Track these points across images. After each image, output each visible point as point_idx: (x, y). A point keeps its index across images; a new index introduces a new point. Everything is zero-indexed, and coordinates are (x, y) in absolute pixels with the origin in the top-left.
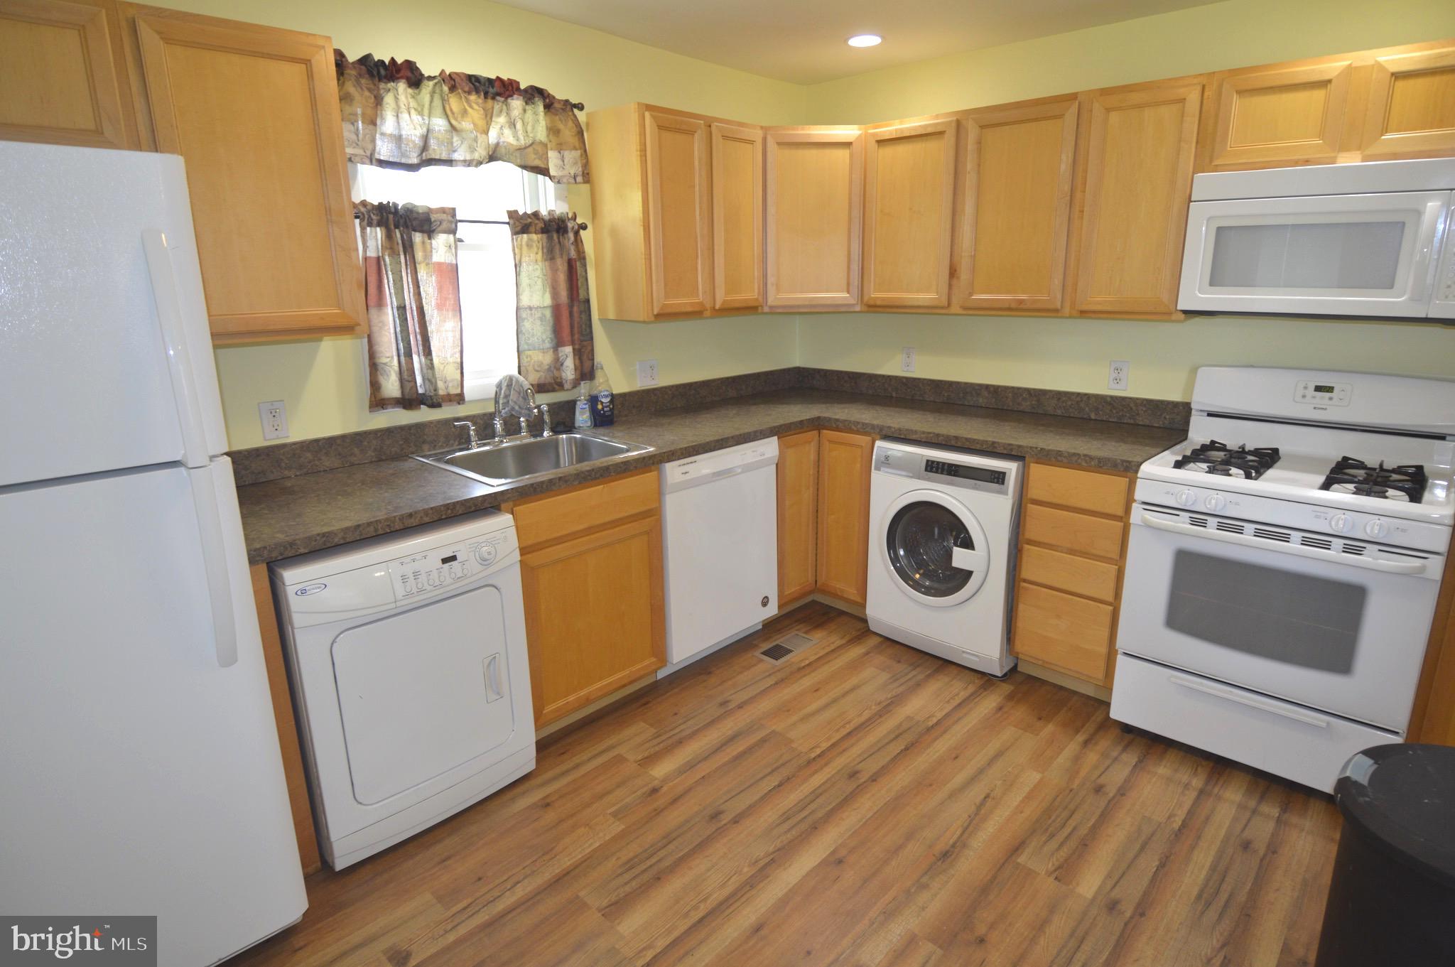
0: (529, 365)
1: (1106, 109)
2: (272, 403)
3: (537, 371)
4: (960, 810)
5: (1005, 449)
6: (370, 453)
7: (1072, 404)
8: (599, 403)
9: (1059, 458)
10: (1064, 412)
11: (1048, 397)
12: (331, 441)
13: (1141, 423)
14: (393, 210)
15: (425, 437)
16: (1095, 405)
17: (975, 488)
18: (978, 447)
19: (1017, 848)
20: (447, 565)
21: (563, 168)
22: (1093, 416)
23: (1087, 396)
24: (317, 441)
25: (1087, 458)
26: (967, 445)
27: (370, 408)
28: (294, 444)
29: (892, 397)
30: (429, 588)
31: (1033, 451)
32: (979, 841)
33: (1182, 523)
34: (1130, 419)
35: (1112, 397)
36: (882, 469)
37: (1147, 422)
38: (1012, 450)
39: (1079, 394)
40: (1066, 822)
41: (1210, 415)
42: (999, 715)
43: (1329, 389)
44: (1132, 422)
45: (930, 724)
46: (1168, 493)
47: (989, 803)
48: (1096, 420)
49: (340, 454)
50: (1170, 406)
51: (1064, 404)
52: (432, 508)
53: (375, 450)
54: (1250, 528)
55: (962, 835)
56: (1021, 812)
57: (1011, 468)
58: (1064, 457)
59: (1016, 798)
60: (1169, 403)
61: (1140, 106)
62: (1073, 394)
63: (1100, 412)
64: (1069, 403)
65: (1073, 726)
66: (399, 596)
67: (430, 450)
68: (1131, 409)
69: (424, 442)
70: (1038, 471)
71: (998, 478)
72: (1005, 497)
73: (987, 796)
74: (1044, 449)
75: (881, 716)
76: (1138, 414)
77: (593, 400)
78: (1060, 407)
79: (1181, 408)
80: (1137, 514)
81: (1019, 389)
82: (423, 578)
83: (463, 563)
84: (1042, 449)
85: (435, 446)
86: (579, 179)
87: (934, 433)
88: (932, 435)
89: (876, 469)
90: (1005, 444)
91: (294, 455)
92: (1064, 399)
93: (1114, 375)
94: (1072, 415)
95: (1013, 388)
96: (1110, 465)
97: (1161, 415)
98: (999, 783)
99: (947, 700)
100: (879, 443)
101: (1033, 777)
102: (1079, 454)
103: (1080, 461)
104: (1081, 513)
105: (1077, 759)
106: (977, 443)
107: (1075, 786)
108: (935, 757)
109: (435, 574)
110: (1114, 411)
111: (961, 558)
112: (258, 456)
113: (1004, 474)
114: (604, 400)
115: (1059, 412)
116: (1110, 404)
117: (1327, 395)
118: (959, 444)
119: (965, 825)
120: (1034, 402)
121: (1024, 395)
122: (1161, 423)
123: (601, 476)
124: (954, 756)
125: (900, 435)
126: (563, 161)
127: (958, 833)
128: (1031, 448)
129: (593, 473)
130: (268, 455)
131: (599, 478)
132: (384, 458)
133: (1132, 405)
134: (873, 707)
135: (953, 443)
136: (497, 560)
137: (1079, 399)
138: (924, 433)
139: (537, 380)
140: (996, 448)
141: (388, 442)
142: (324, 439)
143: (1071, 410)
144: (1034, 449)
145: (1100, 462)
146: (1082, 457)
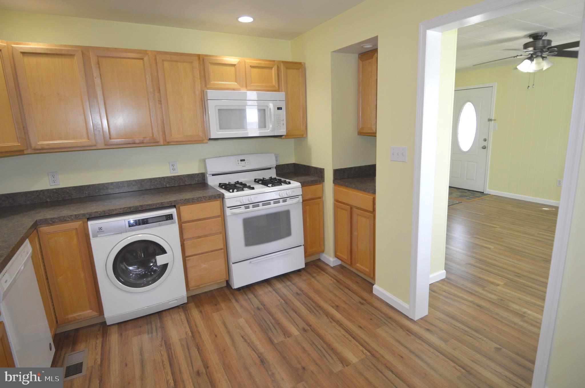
1: (163, 60)
4: (242, 346)
5: (168, 204)
7: (158, 183)
9: (193, 201)
10: (155, 187)
11: (145, 182)
13: (187, 184)
16: (168, 181)
17: (159, 225)
18: (154, 207)
19: (271, 341)
22: (168, 186)
23: (163, 178)
25: (205, 198)
26: (148, 208)
29: (47, 202)
31: (182, 201)
32: (261, 348)
33: (242, 209)
34: (183, 183)
35: (174, 176)
36: (99, 235)
37: (189, 183)
38: (172, 203)
39: (159, 178)
40: (267, 323)
41: (213, 175)
42: (204, 313)
43: (244, 160)
44: (184, 184)
45: (190, 334)
46: (237, 201)
47: (246, 338)
48: (169, 187)
50: (196, 175)
51: (154, 184)
54: (272, 202)
55: (255, 352)
56: (256, 331)
57: (173, 211)
58: (196, 200)
59: (248, 330)
60: (196, 174)
61: (177, 61)
62: (157, 178)
63: (171, 183)
64: (156, 182)
65: (226, 299)
68: (182, 179)
70: (184, 209)
71: (169, 217)
72: (175, 224)
73: (242, 337)
74: (186, 199)
75: (170, 349)
76: (186, 181)
78: (152, 185)
79: (200, 175)
80: (228, 212)
81: (130, 181)
84: (185, 199)
87: (127, 207)
88: (126, 209)
89: (93, 237)
90: (168, 202)
92: (153, 181)
93: (172, 168)
94: (158, 187)
95: (126, 181)
96: (213, 197)
97: (194, 179)
98: (238, 330)
99: (181, 323)
100: (90, 223)
101: (242, 321)
102: (201, 197)
103: (202, 199)
104: (203, 220)
105: (242, 306)
106: (154, 205)
107: (253, 313)
108: (210, 342)
110: (176, 182)
111: (160, 260)
113: (172, 215)
115: (152, 187)
116: (174, 179)
117: (244, 162)
118: (144, 209)
119: (251, 349)
120: (139, 186)
121: (133, 184)
122: (194, 182)
124: (214, 336)
125: (105, 214)
127: (254, 353)
128: (180, 200)
133: (182, 178)
134: (162, 349)
135: (140, 209)
137: (160, 180)
138: (121, 209)
140: (164, 205)
143: (157, 185)
144: (182, 200)
145: (209, 198)
146: (203, 198)
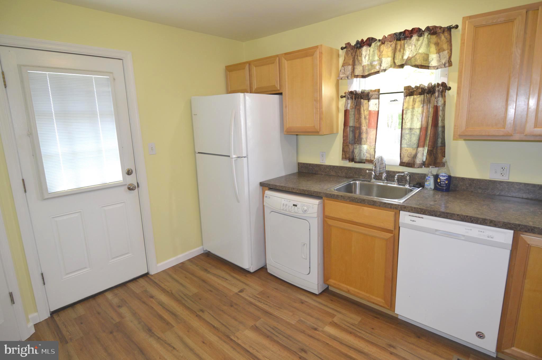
0: (406, 154)
2: (323, 152)
3: (409, 157)
6: (344, 174)
8: (439, 179)
12: (334, 167)
14: (355, 93)
15: (362, 173)
20: (294, 207)
21: (440, 61)
24: (330, 166)
27: (342, 159)
28: (325, 165)
30: (288, 211)
49: (336, 172)
52: (299, 189)
53: (345, 173)
66: (281, 209)
67: (362, 178)
69: (361, 175)
77: (436, 177)
82: (287, 207)
83: (298, 208)
85: (364, 177)
86: (447, 65)
91: (325, 168)
109: (290, 207)
112: (317, 166)
114: (441, 178)
123: (361, 202)
126: (440, 58)
129: (357, 199)
130: (319, 167)
131: (359, 203)
132: (347, 176)
136: (307, 213)
139: (407, 161)
141: (350, 172)
142: (332, 166)
